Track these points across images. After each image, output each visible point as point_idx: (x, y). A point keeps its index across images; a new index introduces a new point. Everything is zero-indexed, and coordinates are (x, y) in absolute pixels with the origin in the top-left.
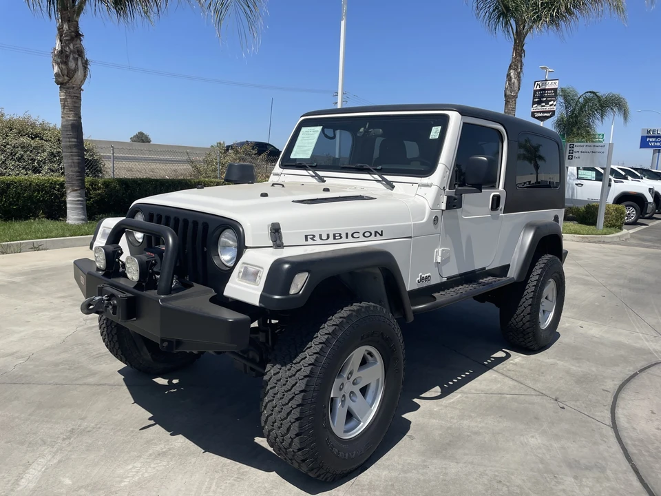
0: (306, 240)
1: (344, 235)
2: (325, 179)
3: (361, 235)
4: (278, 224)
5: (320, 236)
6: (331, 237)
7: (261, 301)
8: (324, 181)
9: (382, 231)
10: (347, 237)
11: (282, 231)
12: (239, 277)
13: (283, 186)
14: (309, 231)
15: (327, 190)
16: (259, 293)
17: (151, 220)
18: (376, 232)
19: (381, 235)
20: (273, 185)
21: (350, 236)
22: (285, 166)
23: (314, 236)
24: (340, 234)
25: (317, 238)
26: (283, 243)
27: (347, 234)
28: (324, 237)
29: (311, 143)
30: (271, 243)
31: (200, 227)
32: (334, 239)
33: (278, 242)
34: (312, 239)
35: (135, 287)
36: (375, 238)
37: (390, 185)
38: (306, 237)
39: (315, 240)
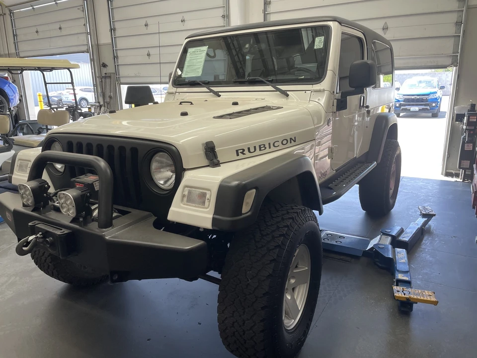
0: (238, 155)
1: (267, 146)
2: (220, 94)
3: (280, 143)
4: (212, 142)
5: (249, 149)
6: (257, 148)
7: (213, 224)
8: (219, 96)
9: (295, 137)
10: (270, 148)
11: (217, 149)
12: (182, 200)
13: (192, 104)
14: (239, 146)
15: (235, 104)
16: (211, 216)
17: (71, 150)
18: (291, 139)
19: (295, 141)
20: (181, 103)
21: (272, 145)
22: (179, 85)
23: (244, 150)
24: (264, 145)
25: (246, 152)
26: (219, 161)
27: (269, 144)
28: (252, 150)
29: (201, 62)
30: (206, 162)
31: (128, 152)
32: (260, 150)
33: (215, 161)
34: (242, 153)
35: (71, 222)
36: (291, 145)
37: (285, 94)
38: (237, 151)
39: (244, 154)
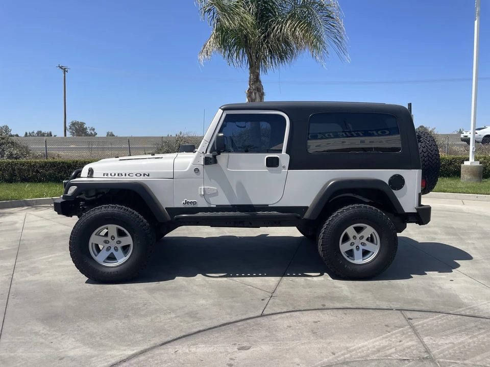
3: (134, 175)
4: (91, 168)
5: (111, 174)
6: (117, 175)
9: (149, 174)
10: (125, 176)
14: (106, 172)
18: (144, 174)
19: (148, 176)
21: (127, 175)
24: (122, 174)
25: (109, 175)
27: (125, 174)
28: (113, 175)
32: (118, 176)
34: (107, 175)
36: (144, 177)
